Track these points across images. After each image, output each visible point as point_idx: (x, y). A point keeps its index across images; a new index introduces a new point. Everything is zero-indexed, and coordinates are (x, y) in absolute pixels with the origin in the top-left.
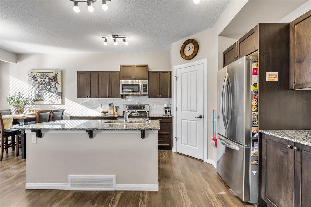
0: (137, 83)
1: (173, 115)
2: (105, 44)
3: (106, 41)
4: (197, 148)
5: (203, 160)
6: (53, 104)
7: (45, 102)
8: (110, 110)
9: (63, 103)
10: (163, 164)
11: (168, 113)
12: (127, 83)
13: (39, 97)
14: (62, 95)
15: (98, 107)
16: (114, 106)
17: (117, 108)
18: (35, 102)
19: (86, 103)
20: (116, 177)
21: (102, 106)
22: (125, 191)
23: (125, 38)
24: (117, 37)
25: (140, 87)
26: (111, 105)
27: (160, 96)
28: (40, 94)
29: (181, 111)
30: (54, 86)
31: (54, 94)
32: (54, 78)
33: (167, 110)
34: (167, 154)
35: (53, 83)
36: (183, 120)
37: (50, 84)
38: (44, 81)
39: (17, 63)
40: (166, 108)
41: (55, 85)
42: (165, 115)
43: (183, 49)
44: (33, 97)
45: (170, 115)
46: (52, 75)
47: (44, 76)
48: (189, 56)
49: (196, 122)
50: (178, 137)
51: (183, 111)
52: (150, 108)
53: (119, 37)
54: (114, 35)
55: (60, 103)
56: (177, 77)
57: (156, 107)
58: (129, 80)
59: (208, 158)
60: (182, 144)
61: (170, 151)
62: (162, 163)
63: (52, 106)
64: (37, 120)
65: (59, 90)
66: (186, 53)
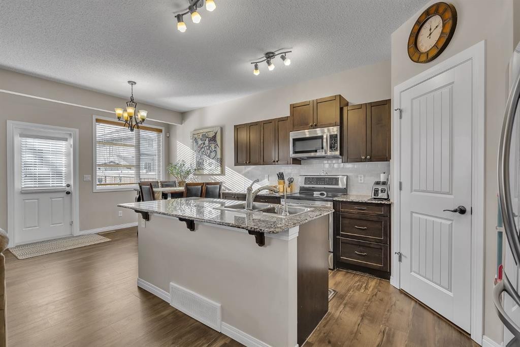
0: (320, 134)
1: (391, 201)
2: (257, 73)
3: (256, 68)
4: (451, 294)
5: (470, 335)
6: (213, 175)
7: (206, 172)
8: (279, 184)
9: (223, 173)
10: (347, 309)
11: (381, 195)
12: (304, 137)
13: (200, 166)
14: (221, 161)
15: (264, 179)
16: (286, 178)
17: (291, 181)
18: (197, 172)
19: (248, 172)
20: (222, 308)
21: (270, 178)
22: (232, 340)
23: (285, 53)
24: (272, 56)
25: (325, 140)
26: (281, 176)
27: (366, 158)
28: (200, 161)
29: (411, 191)
30: (214, 150)
31: (214, 161)
32: (213, 139)
33: (380, 187)
34: (374, 287)
35: (213, 146)
36: (414, 214)
37: (210, 147)
38: (204, 144)
39: (182, 124)
40: (378, 183)
41: (215, 148)
42: (374, 198)
43: (413, 39)
44: (195, 167)
45: (385, 199)
46: (211, 135)
47: (205, 136)
48: (427, 53)
49: (450, 222)
50: (403, 254)
51: (415, 191)
52: (351, 183)
53: (276, 53)
54: (267, 54)
55: (220, 173)
56: (401, 111)
57: (362, 182)
58: (306, 131)
59: (484, 334)
60: (411, 272)
61: (384, 281)
62: (345, 305)
63: (212, 177)
64: (185, 195)
65: (219, 156)
66: (422, 45)
